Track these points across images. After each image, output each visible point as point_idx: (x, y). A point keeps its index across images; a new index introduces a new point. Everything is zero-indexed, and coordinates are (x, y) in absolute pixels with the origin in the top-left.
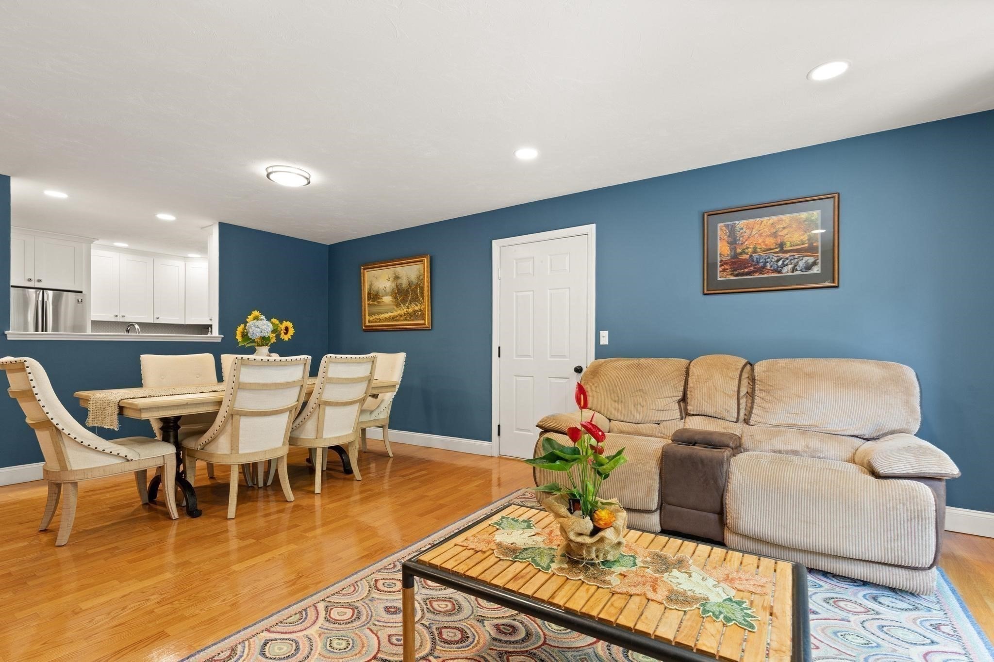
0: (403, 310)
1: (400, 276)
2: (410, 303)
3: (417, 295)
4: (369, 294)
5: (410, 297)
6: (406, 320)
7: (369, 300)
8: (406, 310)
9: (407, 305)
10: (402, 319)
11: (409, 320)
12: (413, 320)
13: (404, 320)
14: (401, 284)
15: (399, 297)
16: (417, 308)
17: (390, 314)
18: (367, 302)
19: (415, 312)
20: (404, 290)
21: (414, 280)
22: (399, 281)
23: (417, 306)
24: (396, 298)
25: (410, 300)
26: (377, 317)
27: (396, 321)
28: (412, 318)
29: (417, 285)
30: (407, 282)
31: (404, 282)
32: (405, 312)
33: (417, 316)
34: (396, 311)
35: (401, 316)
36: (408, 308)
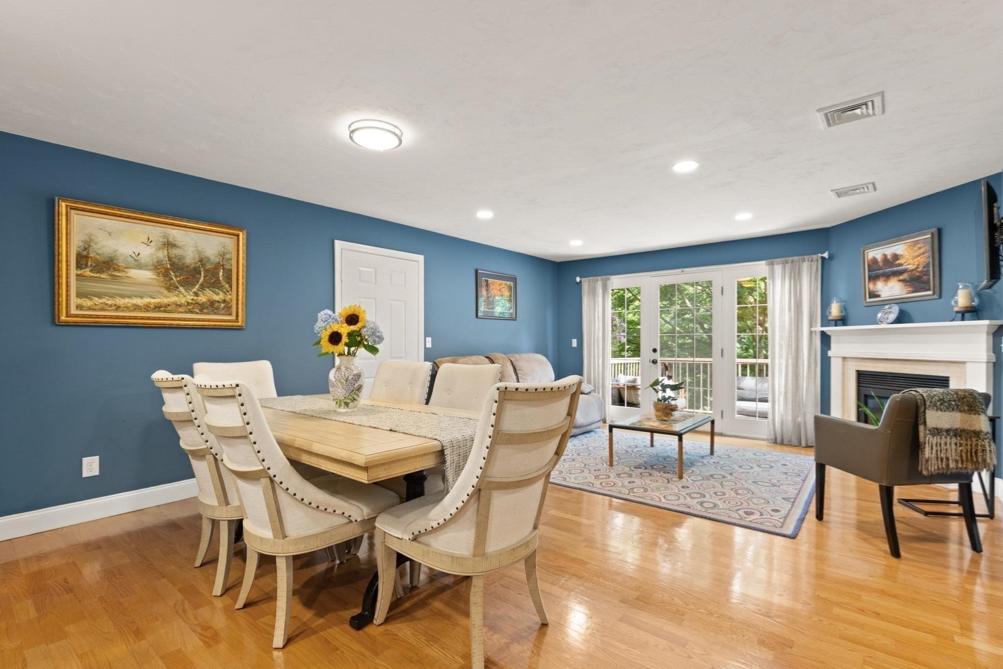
0: (185, 296)
1: (179, 244)
2: (202, 287)
3: (219, 280)
4: (82, 259)
5: (202, 280)
6: (191, 312)
7: (79, 266)
8: (192, 297)
9: (195, 290)
10: (180, 310)
11: (197, 313)
12: (208, 314)
13: (186, 312)
14: (181, 258)
15: (176, 276)
16: (216, 298)
17: (147, 300)
18: (73, 271)
19: (212, 303)
20: (188, 267)
21: (212, 258)
22: (175, 252)
23: (218, 294)
24: (166, 274)
25: (202, 285)
26: (109, 302)
27: (165, 311)
28: (205, 311)
29: (218, 266)
30: (197, 256)
31: (190, 257)
32: (190, 301)
33: (217, 308)
34: (165, 297)
35: (180, 306)
36: (196, 294)
